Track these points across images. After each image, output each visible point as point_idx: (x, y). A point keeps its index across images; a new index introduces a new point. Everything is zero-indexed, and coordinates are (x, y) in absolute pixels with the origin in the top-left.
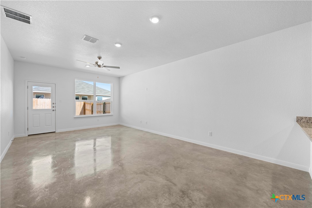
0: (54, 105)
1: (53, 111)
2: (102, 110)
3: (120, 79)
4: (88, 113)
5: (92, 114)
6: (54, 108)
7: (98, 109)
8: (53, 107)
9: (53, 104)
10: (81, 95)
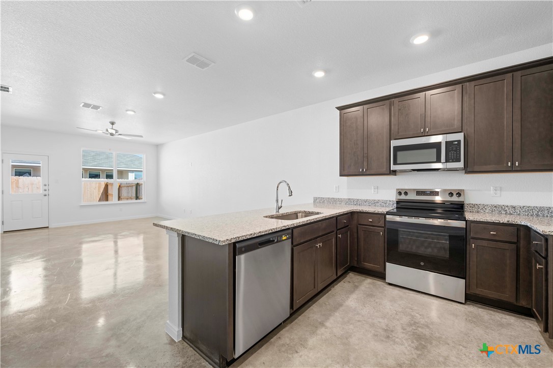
0: (46, 188)
1: (45, 195)
2: (134, 195)
3: (158, 147)
4: (114, 199)
5: (119, 200)
6: (46, 193)
7: (128, 193)
8: (45, 190)
9: (45, 185)
10: (103, 171)
